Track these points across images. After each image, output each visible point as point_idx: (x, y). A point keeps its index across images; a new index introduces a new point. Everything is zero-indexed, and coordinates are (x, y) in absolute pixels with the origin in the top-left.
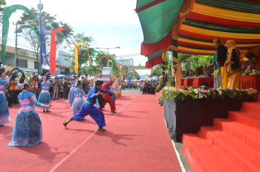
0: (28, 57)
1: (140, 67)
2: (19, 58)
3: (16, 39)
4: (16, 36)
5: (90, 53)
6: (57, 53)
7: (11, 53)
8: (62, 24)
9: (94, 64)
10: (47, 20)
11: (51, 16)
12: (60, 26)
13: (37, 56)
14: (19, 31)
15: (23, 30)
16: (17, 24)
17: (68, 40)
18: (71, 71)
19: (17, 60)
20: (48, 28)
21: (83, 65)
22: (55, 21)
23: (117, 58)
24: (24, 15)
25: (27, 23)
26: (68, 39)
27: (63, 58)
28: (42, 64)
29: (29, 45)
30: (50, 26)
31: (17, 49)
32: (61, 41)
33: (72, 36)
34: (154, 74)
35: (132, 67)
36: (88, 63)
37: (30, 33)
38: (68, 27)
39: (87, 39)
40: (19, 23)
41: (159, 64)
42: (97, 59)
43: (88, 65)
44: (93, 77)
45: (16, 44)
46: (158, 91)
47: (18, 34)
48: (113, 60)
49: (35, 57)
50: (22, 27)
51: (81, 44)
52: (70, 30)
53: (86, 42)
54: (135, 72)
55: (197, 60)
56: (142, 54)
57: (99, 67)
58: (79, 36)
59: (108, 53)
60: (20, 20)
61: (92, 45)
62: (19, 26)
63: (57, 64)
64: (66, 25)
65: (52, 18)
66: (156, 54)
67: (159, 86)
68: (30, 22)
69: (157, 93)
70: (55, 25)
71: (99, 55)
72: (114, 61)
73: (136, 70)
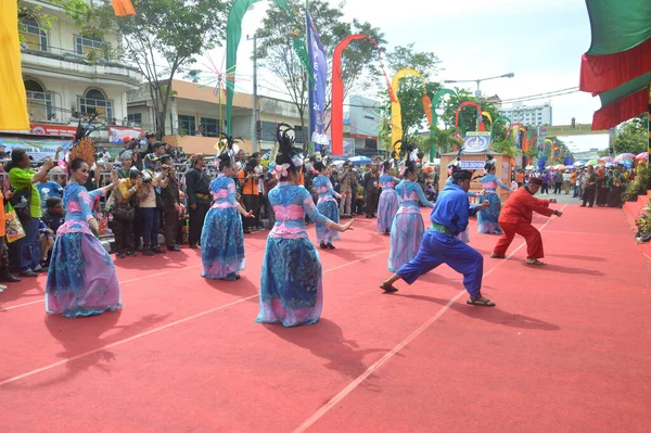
0: (281, 116)
1: (574, 128)
2: (262, 119)
3: (255, 76)
4: (255, 66)
5: (431, 96)
6: (346, 101)
7: (245, 110)
8: (358, 26)
9: (441, 126)
10: (321, 21)
11: (330, 8)
12: (354, 31)
13: (301, 112)
14: (259, 54)
15: (269, 50)
16: (255, 38)
17: (372, 67)
18: (381, 146)
19: (258, 123)
20: (325, 40)
21: (411, 130)
22: (341, 20)
23: (505, 107)
24: (270, 13)
25: (276, 34)
26: (373, 62)
27: (361, 112)
28: (313, 130)
29: (283, 87)
30: (330, 33)
31: (257, 98)
32: (355, 71)
33: (383, 55)
34: (618, 147)
35: (546, 128)
36: (425, 122)
37: (284, 58)
38: (373, 33)
39: (421, 60)
40: (261, 34)
41: (637, 114)
42: (448, 111)
43: (426, 129)
44: (437, 161)
45: (255, 86)
46: (634, 198)
47: (259, 61)
48: (492, 111)
49: (298, 115)
50: (267, 44)
51: (407, 73)
52: (377, 39)
53: (419, 67)
54: (559, 144)
56: (583, 87)
57: (453, 131)
58: (401, 52)
59: (478, 93)
60: (262, 26)
61: (435, 76)
62: (260, 42)
63: (347, 130)
64: (367, 27)
65: (334, 13)
66: (628, 86)
67: (635, 182)
68: (284, 30)
69: (629, 205)
70: (341, 31)
71: (453, 100)
72: (495, 115)
73: (559, 138)
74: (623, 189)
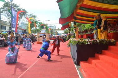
1: (59, 29)
3: (0, 16)
5: (36, 23)
6: (20, 23)
9: (38, 28)
13: (10, 24)
17: (25, 17)
18: (27, 31)
19: (1, 26)
21: (32, 29)
23: (48, 25)
25: (5, 9)
27: (23, 25)
31: (1, 21)
32: (22, 17)
33: (27, 15)
34: (65, 33)
35: (55, 29)
37: (7, 13)
39: (34, 17)
41: (67, 28)
43: (35, 29)
44: (37, 34)
46: (67, 40)
48: (46, 26)
50: (3, 11)
52: (26, 12)
54: (57, 32)
55: (84, 26)
56: (59, 23)
57: (40, 29)
58: (31, 15)
59: (44, 23)
60: (2, 7)
61: (37, 19)
63: (20, 28)
64: (24, 10)
66: (66, 23)
67: (67, 38)
69: (67, 41)
71: (40, 24)
73: (57, 31)
74: (65, 39)
